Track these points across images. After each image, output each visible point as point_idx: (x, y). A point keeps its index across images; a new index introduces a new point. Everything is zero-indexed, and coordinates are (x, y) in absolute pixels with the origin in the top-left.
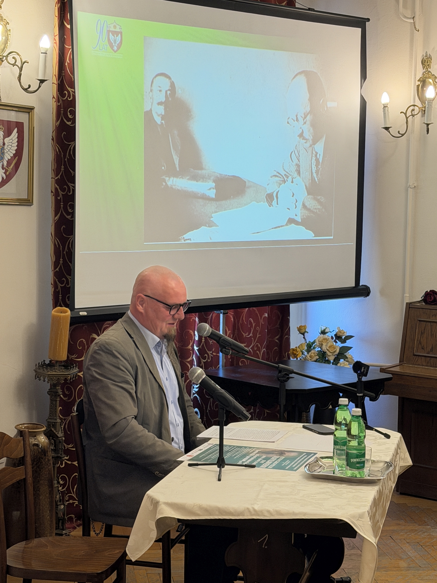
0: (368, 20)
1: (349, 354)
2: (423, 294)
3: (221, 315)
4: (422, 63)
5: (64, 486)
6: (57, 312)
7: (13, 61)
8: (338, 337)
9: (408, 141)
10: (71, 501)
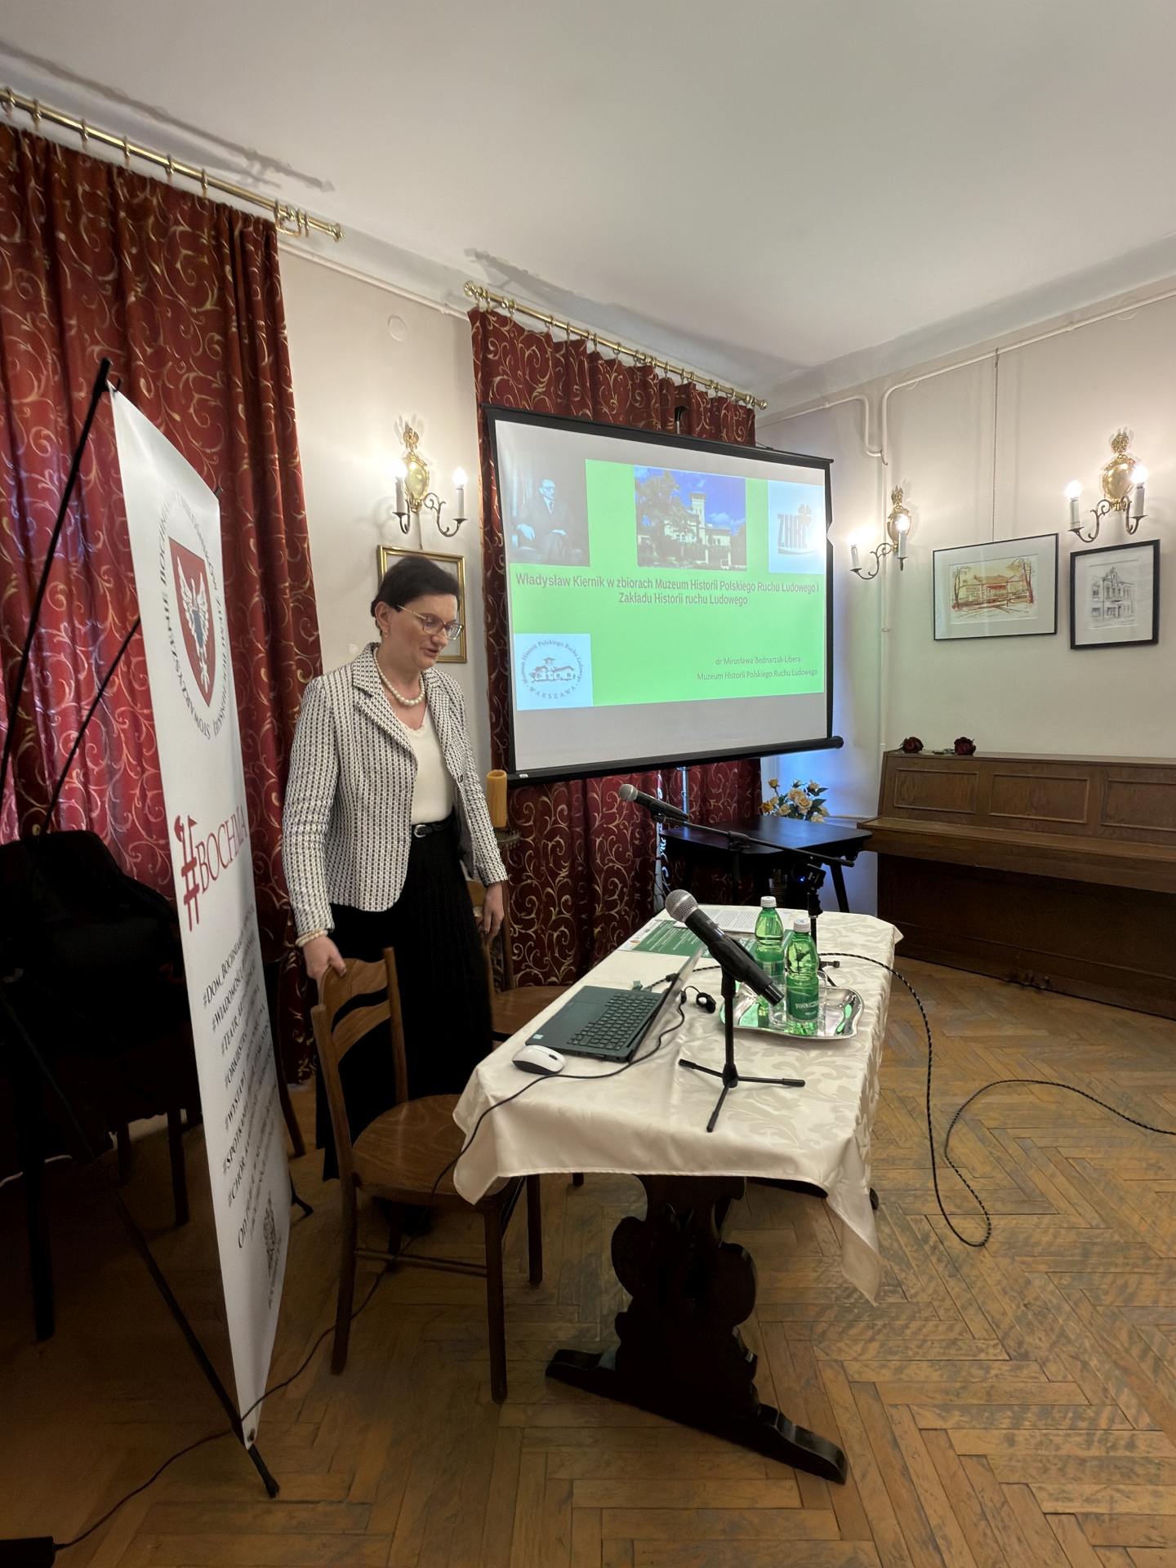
0: (832, 461)
1: (823, 806)
2: (902, 741)
3: (684, 773)
4: (893, 497)
5: (519, 955)
6: (497, 773)
7: (429, 504)
8: (811, 790)
9: (879, 583)
10: (528, 970)
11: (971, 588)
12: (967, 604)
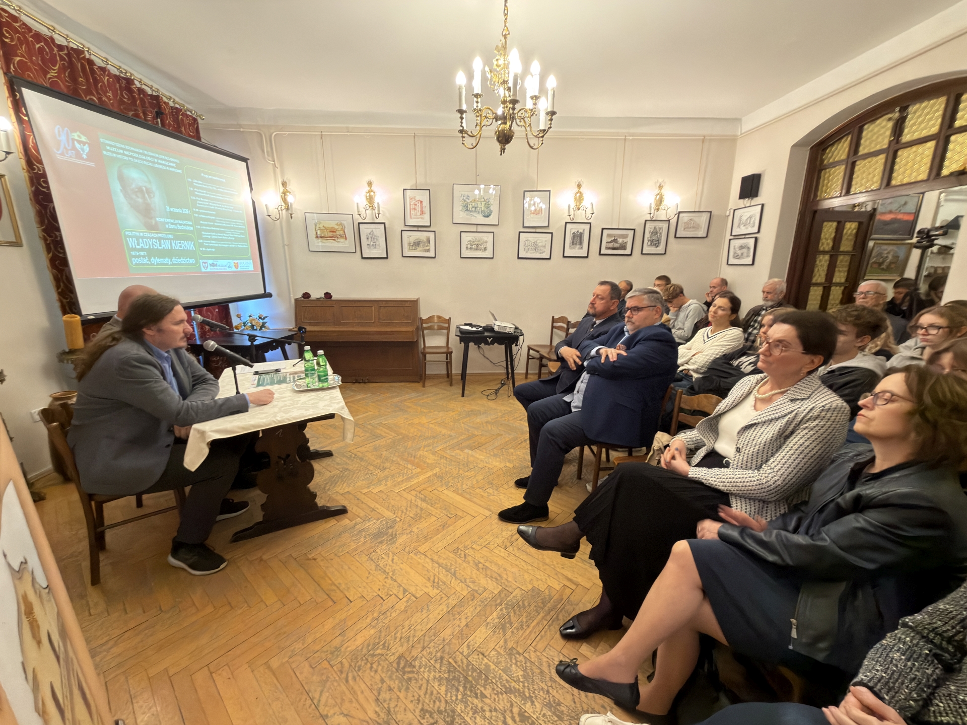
0: (249, 159)
2: (301, 294)
4: (283, 184)
6: (67, 317)
8: (260, 318)
11: (322, 231)
12: (321, 237)
